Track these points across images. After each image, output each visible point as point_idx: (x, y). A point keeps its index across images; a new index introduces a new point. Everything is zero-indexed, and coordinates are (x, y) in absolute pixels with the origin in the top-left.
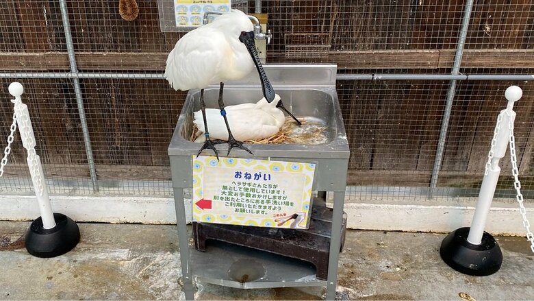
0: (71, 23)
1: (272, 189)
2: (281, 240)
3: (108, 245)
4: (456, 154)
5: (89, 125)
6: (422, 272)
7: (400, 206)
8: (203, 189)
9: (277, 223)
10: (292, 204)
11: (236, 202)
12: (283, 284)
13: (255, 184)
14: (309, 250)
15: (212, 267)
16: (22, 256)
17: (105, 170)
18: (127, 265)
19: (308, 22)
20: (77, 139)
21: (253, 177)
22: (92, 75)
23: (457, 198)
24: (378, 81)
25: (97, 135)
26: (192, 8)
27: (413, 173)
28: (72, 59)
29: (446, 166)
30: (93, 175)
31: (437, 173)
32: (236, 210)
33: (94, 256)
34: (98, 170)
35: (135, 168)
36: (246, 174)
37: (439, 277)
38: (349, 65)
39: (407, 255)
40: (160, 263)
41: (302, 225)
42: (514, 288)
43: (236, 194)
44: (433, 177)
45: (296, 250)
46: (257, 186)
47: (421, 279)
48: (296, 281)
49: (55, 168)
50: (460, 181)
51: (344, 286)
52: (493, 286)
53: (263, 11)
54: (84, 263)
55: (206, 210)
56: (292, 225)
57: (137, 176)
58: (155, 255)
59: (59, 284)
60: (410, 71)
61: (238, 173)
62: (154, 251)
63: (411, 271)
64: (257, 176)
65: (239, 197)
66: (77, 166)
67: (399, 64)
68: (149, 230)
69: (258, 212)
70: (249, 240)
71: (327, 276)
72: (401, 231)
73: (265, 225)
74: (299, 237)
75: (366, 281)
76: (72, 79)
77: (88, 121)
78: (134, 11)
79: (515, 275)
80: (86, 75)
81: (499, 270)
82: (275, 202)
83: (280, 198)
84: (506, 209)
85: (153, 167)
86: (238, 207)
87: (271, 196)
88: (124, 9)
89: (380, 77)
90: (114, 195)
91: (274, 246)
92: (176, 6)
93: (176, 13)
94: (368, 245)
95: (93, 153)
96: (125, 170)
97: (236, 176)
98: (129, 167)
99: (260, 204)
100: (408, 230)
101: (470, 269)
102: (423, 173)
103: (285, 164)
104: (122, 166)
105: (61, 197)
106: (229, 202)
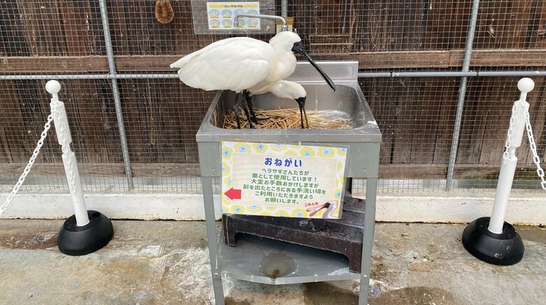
0: (111, 27)
1: (303, 176)
2: (313, 232)
3: (140, 242)
4: (468, 147)
5: (125, 124)
6: (449, 262)
7: (420, 198)
8: (232, 178)
9: (309, 213)
10: (324, 192)
11: (267, 191)
12: (316, 278)
13: (286, 171)
14: (342, 241)
15: (242, 262)
16: (53, 255)
17: (139, 168)
18: (157, 262)
19: (330, 25)
20: (114, 138)
21: (284, 163)
22: (129, 76)
23: (472, 190)
24: (396, 78)
25: (133, 133)
26: (224, 12)
27: (430, 166)
28: (111, 61)
29: (460, 159)
30: (128, 173)
31: (452, 165)
32: (267, 200)
33: (125, 253)
34: (133, 168)
35: (168, 165)
36: (277, 160)
37: (466, 267)
38: (369, 64)
39: (432, 246)
40: (191, 259)
41: (334, 214)
42: (540, 277)
43: (266, 182)
44: (449, 170)
45: (329, 241)
46: (287, 173)
47: (449, 270)
48: (329, 275)
49: (93, 166)
50: (474, 173)
51: (375, 279)
52: (520, 275)
53: (289, 15)
54: (114, 260)
55: (236, 201)
56: (324, 215)
57: (170, 173)
58: (185, 252)
59: (86, 283)
60: (425, 69)
61: (268, 159)
62: (185, 247)
63: (438, 262)
64: (288, 162)
65: (270, 185)
66: (114, 164)
67: (414, 63)
68: (181, 226)
69: (289, 201)
70: (280, 233)
71: (360, 268)
72: (422, 223)
73: (296, 216)
74: (331, 228)
75: (395, 273)
76: (110, 80)
77: (124, 119)
78: (169, 14)
79: (539, 264)
80: (123, 76)
81: (523, 259)
82: (307, 190)
83: (311, 185)
84: (520, 199)
85: (186, 164)
86: (268, 197)
87: (302, 183)
88: (160, 12)
89: (398, 74)
90: (148, 192)
91: (306, 238)
92: (208, 11)
93: (209, 16)
94: (393, 236)
95: (129, 151)
96: (159, 168)
97: (266, 163)
98: (163, 164)
99: (291, 192)
100: (429, 221)
101: (495, 258)
102: (439, 165)
103: (316, 149)
104: (157, 164)
105: (97, 195)
106: (260, 191)
